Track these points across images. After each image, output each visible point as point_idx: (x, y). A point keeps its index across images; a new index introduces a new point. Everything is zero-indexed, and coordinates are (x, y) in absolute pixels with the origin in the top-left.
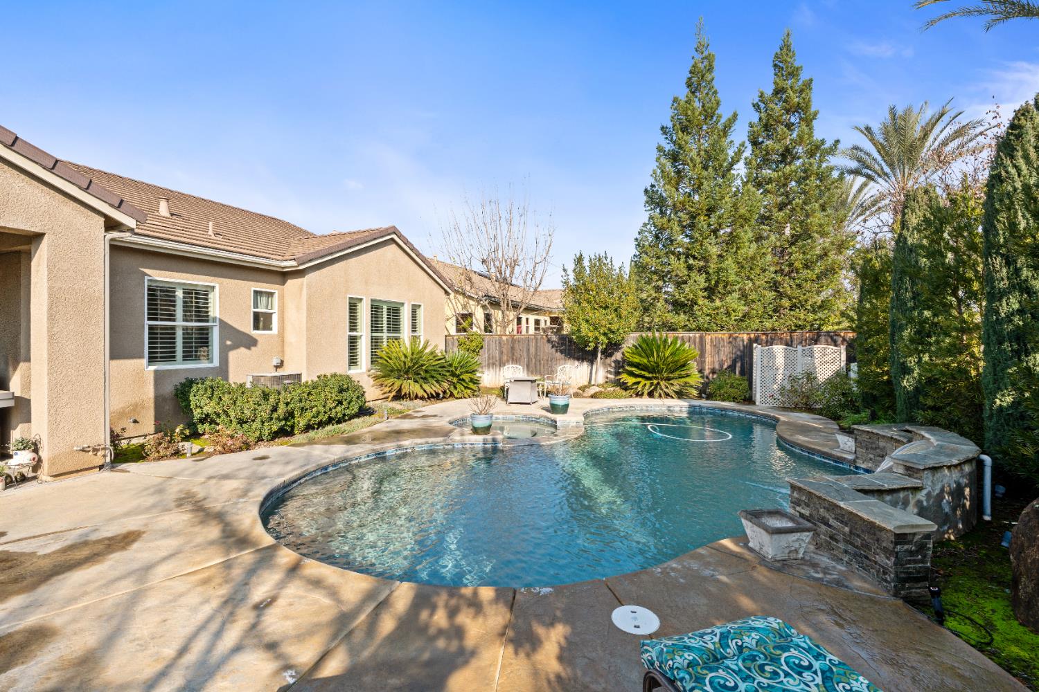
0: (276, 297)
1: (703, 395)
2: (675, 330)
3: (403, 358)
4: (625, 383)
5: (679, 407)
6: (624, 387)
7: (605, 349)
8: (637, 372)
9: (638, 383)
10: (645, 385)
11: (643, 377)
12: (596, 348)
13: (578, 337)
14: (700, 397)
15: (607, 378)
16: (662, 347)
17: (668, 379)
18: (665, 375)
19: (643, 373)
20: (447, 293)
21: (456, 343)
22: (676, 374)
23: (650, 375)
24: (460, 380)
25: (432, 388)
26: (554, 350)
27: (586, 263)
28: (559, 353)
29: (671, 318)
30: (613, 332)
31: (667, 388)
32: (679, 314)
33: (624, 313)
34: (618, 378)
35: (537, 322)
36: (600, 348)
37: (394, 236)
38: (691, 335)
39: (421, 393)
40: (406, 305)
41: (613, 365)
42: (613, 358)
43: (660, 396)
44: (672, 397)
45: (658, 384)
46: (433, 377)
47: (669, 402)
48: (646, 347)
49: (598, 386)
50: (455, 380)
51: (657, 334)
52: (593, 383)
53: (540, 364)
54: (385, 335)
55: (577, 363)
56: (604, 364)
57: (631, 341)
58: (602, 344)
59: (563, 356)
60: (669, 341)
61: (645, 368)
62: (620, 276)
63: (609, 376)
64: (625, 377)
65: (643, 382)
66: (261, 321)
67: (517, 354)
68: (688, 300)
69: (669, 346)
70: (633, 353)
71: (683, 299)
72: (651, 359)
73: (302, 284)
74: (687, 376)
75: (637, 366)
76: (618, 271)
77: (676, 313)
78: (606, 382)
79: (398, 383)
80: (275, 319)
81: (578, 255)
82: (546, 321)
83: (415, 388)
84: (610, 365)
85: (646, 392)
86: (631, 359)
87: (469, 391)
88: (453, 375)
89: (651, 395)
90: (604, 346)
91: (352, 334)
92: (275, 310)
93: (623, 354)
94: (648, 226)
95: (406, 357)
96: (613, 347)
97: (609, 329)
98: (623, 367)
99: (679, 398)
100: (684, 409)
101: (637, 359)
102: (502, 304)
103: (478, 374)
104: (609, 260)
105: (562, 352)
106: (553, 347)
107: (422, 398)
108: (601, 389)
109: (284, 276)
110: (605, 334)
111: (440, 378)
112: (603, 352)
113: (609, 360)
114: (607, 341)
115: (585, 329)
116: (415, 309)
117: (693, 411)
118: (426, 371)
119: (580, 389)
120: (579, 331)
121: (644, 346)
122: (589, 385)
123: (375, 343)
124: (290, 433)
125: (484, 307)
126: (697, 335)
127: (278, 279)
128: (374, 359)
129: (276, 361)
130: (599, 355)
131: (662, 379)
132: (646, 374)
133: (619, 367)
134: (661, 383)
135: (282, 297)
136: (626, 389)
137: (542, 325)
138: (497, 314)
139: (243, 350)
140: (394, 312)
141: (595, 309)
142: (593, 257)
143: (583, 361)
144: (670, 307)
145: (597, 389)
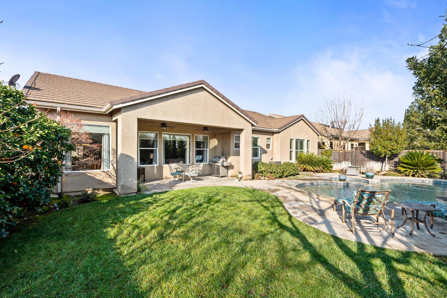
0: (271, 139)
1: (443, 177)
2: (429, 149)
3: (306, 158)
4: (399, 171)
5: (429, 182)
6: (399, 172)
7: (390, 157)
8: (406, 166)
9: (407, 171)
10: (410, 172)
11: (409, 168)
12: (385, 156)
13: (376, 152)
14: (442, 178)
15: (390, 168)
16: (420, 156)
17: (423, 170)
18: (422, 168)
19: (409, 166)
20: (318, 135)
21: (320, 154)
22: (428, 168)
23: (413, 168)
24: (326, 166)
25: (317, 168)
26: (364, 156)
27: (381, 122)
28: (366, 158)
29: (426, 144)
30: (394, 150)
31: (422, 173)
32: (431, 142)
33: (400, 142)
34: (396, 168)
35: (352, 145)
36: (387, 156)
37: (303, 118)
38: (438, 151)
39: (313, 170)
40: (305, 140)
41: (394, 163)
42: (394, 160)
43: (418, 177)
44: (425, 177)
45: (418, 171)
46: (317, 165)
47: (423, 179)
48: (411, 156)
49: (386, 171)
50: (324, 166)
51: (418, 151)
52: (383, 170)
53: (357, 162)
54: (299, 150)
55: (375, 162)
56: (389, 163)
57: (403, 154)
58: (388, 155)
59: (368, 159)
60: (425, 154)
61: (410, 165)
62: (398, 127)
63: (391, 168)
64: (399, 168)
65: (409, 170)
66: (268, 146)
67: (347, 158)
68: (436, 136)
69: (424, 156)
70: (404, 159)
71: (433, 136)
72: (414, 161)
73: (279, 136)
74: (434, 169)
75: (406, 164)
76: (397, 125)
77: (430, 141)
78: (390, 170)
79: (305, 166)
80: (271, 146)
81: (377, 119)
82: (356, 144)
83: (311, 168)
84: (392, 163)
85: (411, 175)
86: (403, 161)
87: (329, 170)
88: (324, 164)
89: (413, 176)
90: (389, 155)
91: (291, 150)
92: (271, 143)
93: (399, 159)
94: (415, 104)
95: (307, 157)
96: (393, 156)
97: (392, 149)
98: (399, 164)
99: (429, 178)
100: (431, 182)
101: (406, 161)
102: (340, 138)
103: (332, 165)
104: (392, 121)
105: (368, 157)
106: (363, 155)
107: (314, 172)
108: (387, 172)
109: (273, 133)
110: (390, 151)
111: (319, 165)
112: (389, 158)
113: (391, 161)
114: (391, 154)
115: (380, 149)
116: (308, 141)
117: (436, 183)
118: (315, 163)
119: (377, 172)
120: (377, 149)
121: (410, 156)
122: (381, 171)
123: (297, 152)
124: (282, 177)
125: (330, 140)
126: (441, 151)
127: (272, 134)
128: (297, 158)
129: (271, 158)
130: (387, 159)
131: (420, 170)
132: (411, 167)
133: (397, 164)
134: (419, 171)
135: (273, 139)
136: (400, 173)
137: (355, 146)
138: (335, 142)
139: (264, 154)
140: (302, 142)
141: (385, 140)
142: (384, 120)
143: (378, 161)
144: (426, 139)
145: (385, 172)
